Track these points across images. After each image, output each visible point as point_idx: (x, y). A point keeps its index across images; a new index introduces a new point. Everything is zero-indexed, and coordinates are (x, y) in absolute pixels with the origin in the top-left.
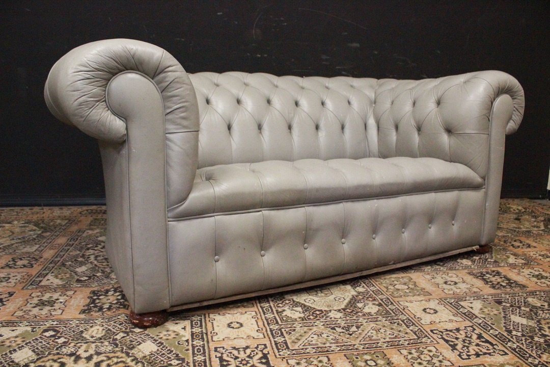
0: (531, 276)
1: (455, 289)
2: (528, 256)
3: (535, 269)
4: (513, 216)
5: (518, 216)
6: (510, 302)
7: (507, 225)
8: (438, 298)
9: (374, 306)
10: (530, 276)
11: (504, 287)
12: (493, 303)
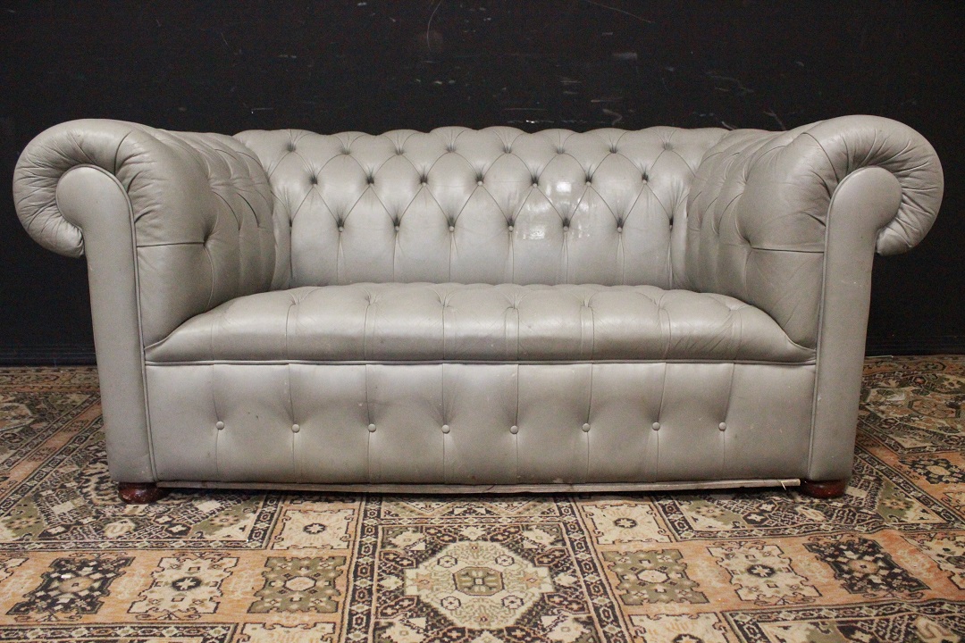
0: (943, 559)
1: (764, 588)
2: (953, 503)
3: (958, 539)
4: (944, 399)
5: (956, 399)
6: (873, 630)
7: (927, 421)
8: (718, 611)
9: (576, 625)
10: (941, 559)
11: (875, 586)
12: (834, 630)
